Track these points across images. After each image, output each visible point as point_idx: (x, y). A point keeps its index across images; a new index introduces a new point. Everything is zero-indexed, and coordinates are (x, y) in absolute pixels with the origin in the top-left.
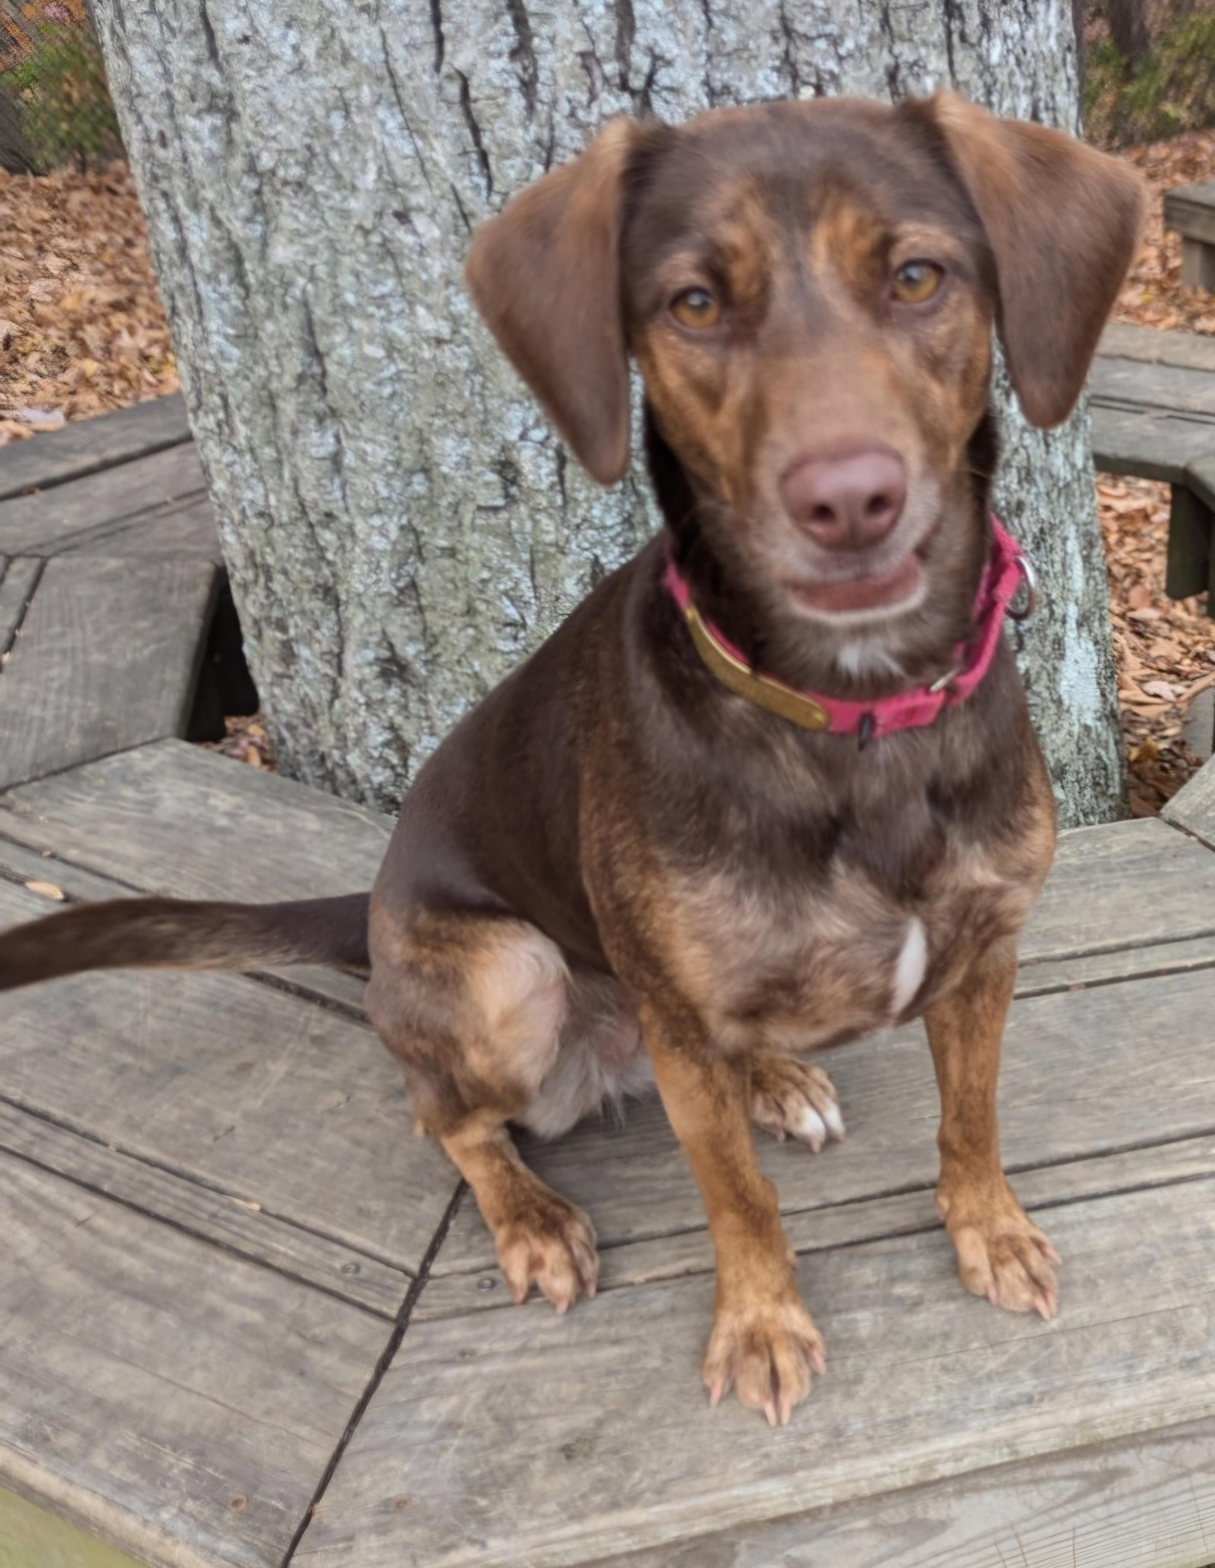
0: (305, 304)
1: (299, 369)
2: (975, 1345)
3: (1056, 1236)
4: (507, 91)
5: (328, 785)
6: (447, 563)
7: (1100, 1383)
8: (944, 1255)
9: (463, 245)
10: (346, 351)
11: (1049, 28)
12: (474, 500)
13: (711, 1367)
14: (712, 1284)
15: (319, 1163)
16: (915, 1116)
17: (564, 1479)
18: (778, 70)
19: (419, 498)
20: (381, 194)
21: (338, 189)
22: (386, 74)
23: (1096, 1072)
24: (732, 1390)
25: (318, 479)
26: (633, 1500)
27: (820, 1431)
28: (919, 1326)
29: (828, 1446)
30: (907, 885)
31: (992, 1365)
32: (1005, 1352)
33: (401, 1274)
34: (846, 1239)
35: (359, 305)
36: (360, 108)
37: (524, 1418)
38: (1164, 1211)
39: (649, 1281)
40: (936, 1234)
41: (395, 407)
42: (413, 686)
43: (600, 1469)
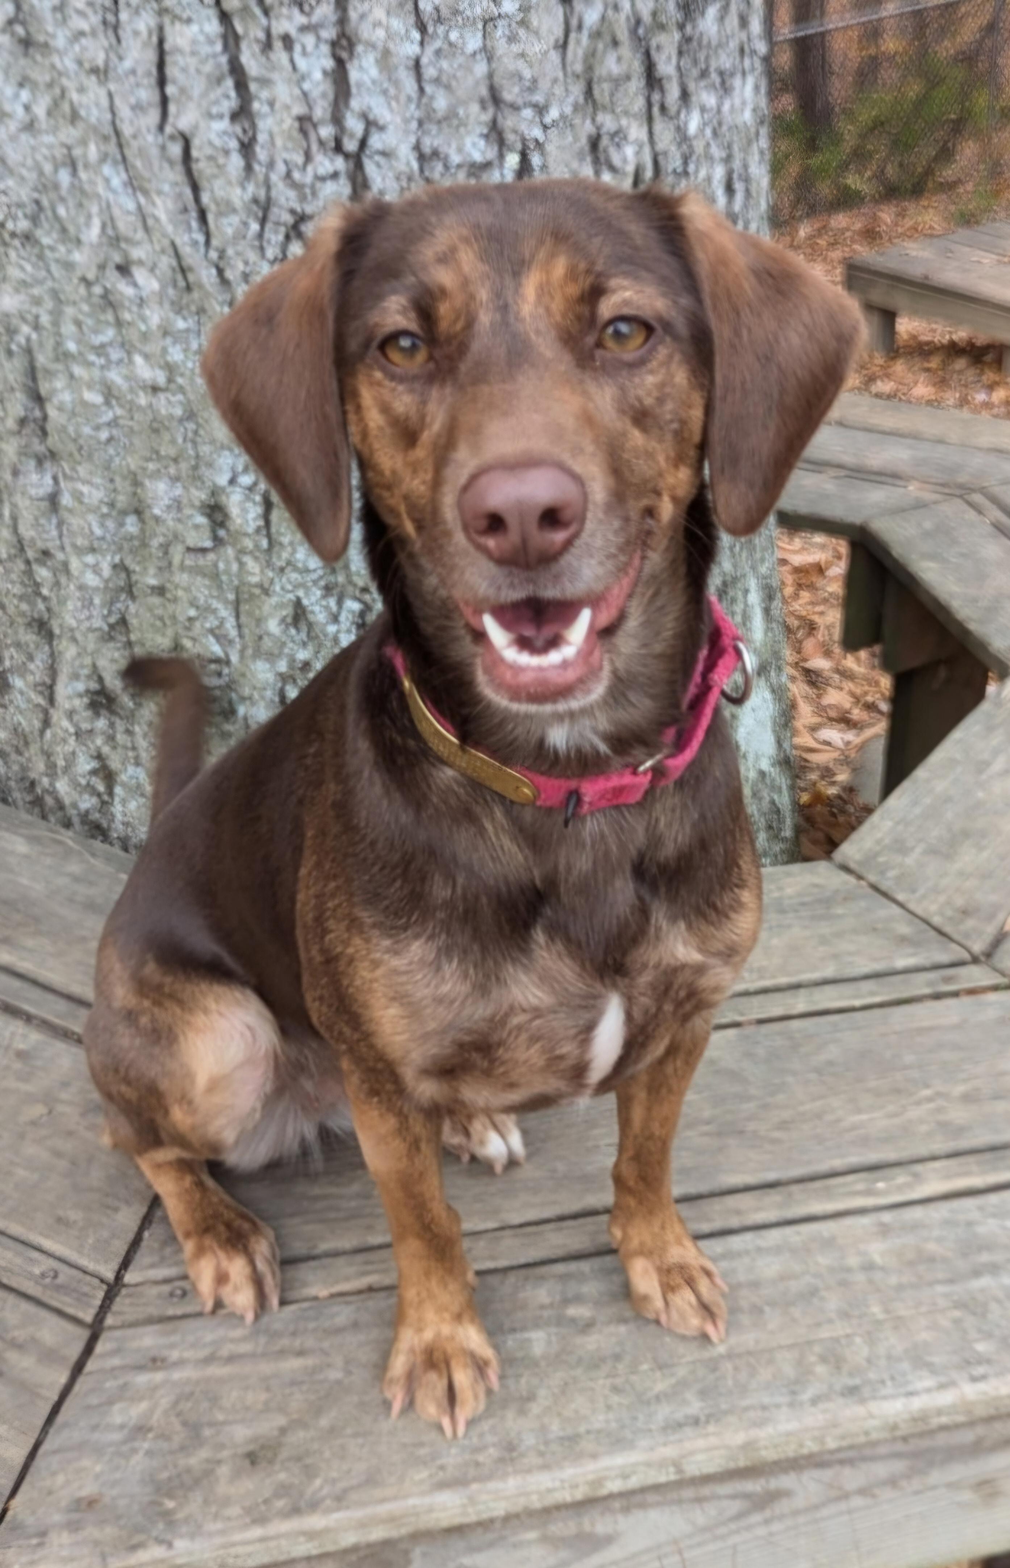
0: (29, 351)
1: (22, 413)
2: (645, 1367)
3: (724, 1264)
4: (227, 152)
5: (37, 810)
6: (155, 600)
7: (764, 1408)
8: (617, 1279)
9: (181, 298)
10: (66, 397)
11: (744, 103)
12: (183, 542)
13: (391, 1381)
14: (393, 1300)
15: (21, 1173)
16: (590, 1144)
17: (247, 1484)
18: (486, 137)
19: (132, 538)
20: (105, 248)
21: (63, 242)
22: (112, 133)
23: (765, 1107)
24: (410, 1405)
25: (36, 519)
26: (314, 1506)
27: (494, 1445)
28: (591, 1347)
29: (501, 1460)
30: (610, 961)
31: (661, 1386)
32: (673, 1375)
33: (96, 1282)
34: (522, 1260)
35: (81, 354)
36: (86, 166)
37: (212, 1424)
38: (829, 1243)
39: (332, 1296)
40: (608, 1260)
41: (111, 451)
42: (121, 718)
43: (282, 1476)
